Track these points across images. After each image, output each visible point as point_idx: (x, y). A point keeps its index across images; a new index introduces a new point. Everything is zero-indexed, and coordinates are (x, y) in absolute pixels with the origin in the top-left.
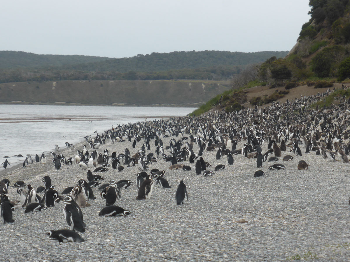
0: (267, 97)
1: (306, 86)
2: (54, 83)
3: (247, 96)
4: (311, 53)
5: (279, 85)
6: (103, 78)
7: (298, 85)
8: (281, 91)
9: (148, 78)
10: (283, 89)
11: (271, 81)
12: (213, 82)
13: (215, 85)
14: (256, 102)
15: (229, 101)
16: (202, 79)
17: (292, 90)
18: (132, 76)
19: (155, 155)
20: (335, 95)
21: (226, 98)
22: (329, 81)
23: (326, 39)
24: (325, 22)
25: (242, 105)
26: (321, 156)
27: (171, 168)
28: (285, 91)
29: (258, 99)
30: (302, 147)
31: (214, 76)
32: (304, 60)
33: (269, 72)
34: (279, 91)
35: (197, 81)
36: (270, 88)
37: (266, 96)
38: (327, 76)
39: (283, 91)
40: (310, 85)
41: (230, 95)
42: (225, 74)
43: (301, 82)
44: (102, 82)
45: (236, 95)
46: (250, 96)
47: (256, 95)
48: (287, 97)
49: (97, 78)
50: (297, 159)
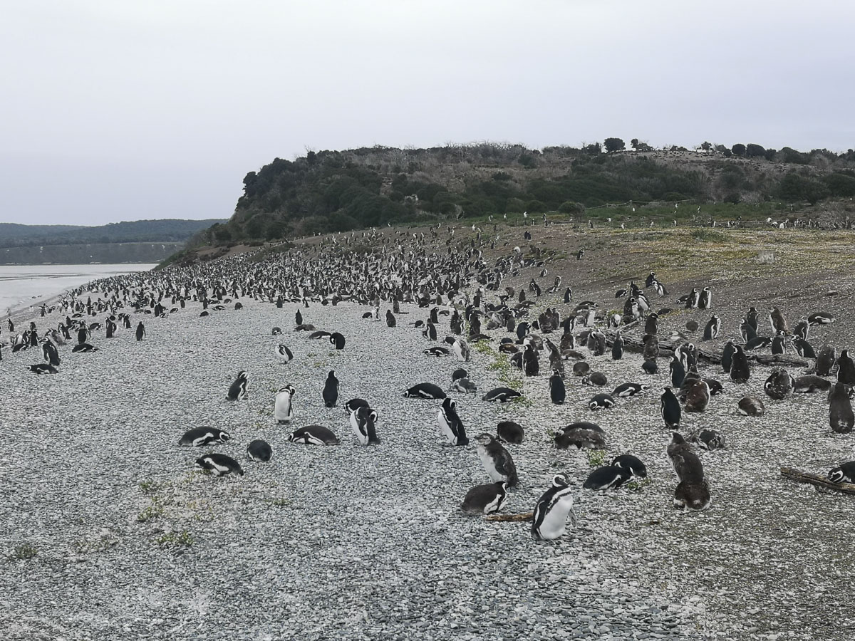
0: (214, 254)
1: (242, 245)
2: (42, 247)
3: (197, 254)
4: (246, 220)
5: (222, 245)
6: (82, 243)
7: (237, 245)
8: (223, 250)
9: (119, 242)
10: (225, 248)
11: (216, 242)
12: (171, 243)
13: (173, 245)
14: (205, 258)
15: (183, 258)
16: (162, 241)
18: (105, 240)
19: (123, 302)
20: (264, 252)
21: (181, 256)
22: (260, 241)
24: (256, 196)
26: (254, 299)
27: (135, 312)
28: (226, 250)
29: (207, 255)
30: (239, 292)
31: (172, 238)
33: (214, 235)
35: (158, 243)
36: (214, 248)
38: (259, 237)
40: (245, 244)
41: (184, 253)
42: (180, 237)
43: (238, 243)
44: (81, 245)
45: (188, 253)
46: (200, 253)
47: (204, 253)
48: (229, 254)
49: (77, 243)
50: (235, 301)
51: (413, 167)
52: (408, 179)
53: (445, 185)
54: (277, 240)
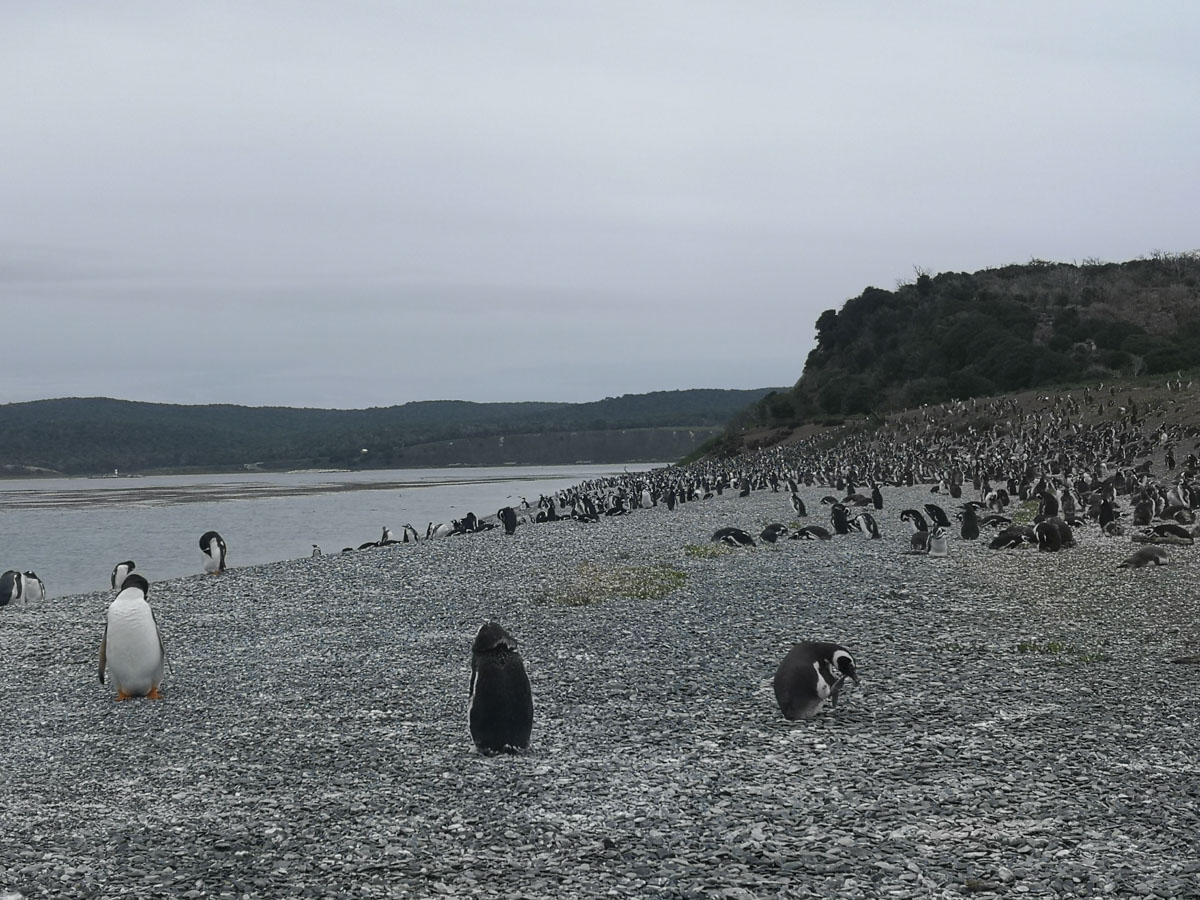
0: (768, 439)
1: (813, 425)
3: (743, 439)
4: (819, 387)
5: (781, 425)
7: (803, 424)
8: (783, 432)
10: (785, 429)
11: (771, 421)
15: (722, 446)
16: (691, 425)
17: (795, 430)
21: (718, 442)
22: (840, 417)
23: (837, 369)
28: (787, 432)
29: (757, 441)
32: (810, 395)
33: (768, 410)
34: (781, 432)
35: (684, 428)
36: (771, 429)
37: (766, 438)
39: (785, 431)
40: (817, 423)
41: (723, 439)
43: (806, 421)
45: (731, 438)
46: (747, 439)
47: (754, 437)
48: (791, 438)
51: (1088, 297)
52: (1080, 316)
53: (1143, 323)
54: (864, 416)
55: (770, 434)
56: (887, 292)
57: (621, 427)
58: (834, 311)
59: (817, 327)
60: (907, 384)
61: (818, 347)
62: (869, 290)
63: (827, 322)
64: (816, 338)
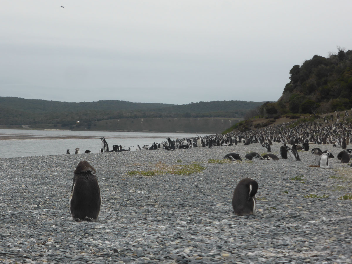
0: (264, 124)
1: (285, 118)
3: (252, 123)
4: (290, 101)
5: (271, 117)
7: (281, 117)
8: (271, 120)
10: (272, 119)
11: (266, 115)
12: (236, 119)
14: (257, 126)
15: (242, 126)
17: (277, 120)
20: (299, 121)
21: (241, 124)
22: (298, 115)
23: (299, 93)
25: (249, 128)
28: (273, 121)
29: (258, 124)
32: (285, 105)
33: (265, 110)
34: (270, 120)
36: (266, 119)
38: (297, 112)
39: (272, 120)
40: (287, 117)
41: (243, 123)
45: (246, 122)
46: (254, 123)
47: (257, 122)
48: (274, 123)
54: (309, 115)
55: (265, 121)
56: (324, 58)
57: (197, 117)
58: (299, 65)
59: (290, 73)
60: (331, 101)
61: (291, 82)
62: (316, 57)
63: (295, 71)
64: (290, 78)
